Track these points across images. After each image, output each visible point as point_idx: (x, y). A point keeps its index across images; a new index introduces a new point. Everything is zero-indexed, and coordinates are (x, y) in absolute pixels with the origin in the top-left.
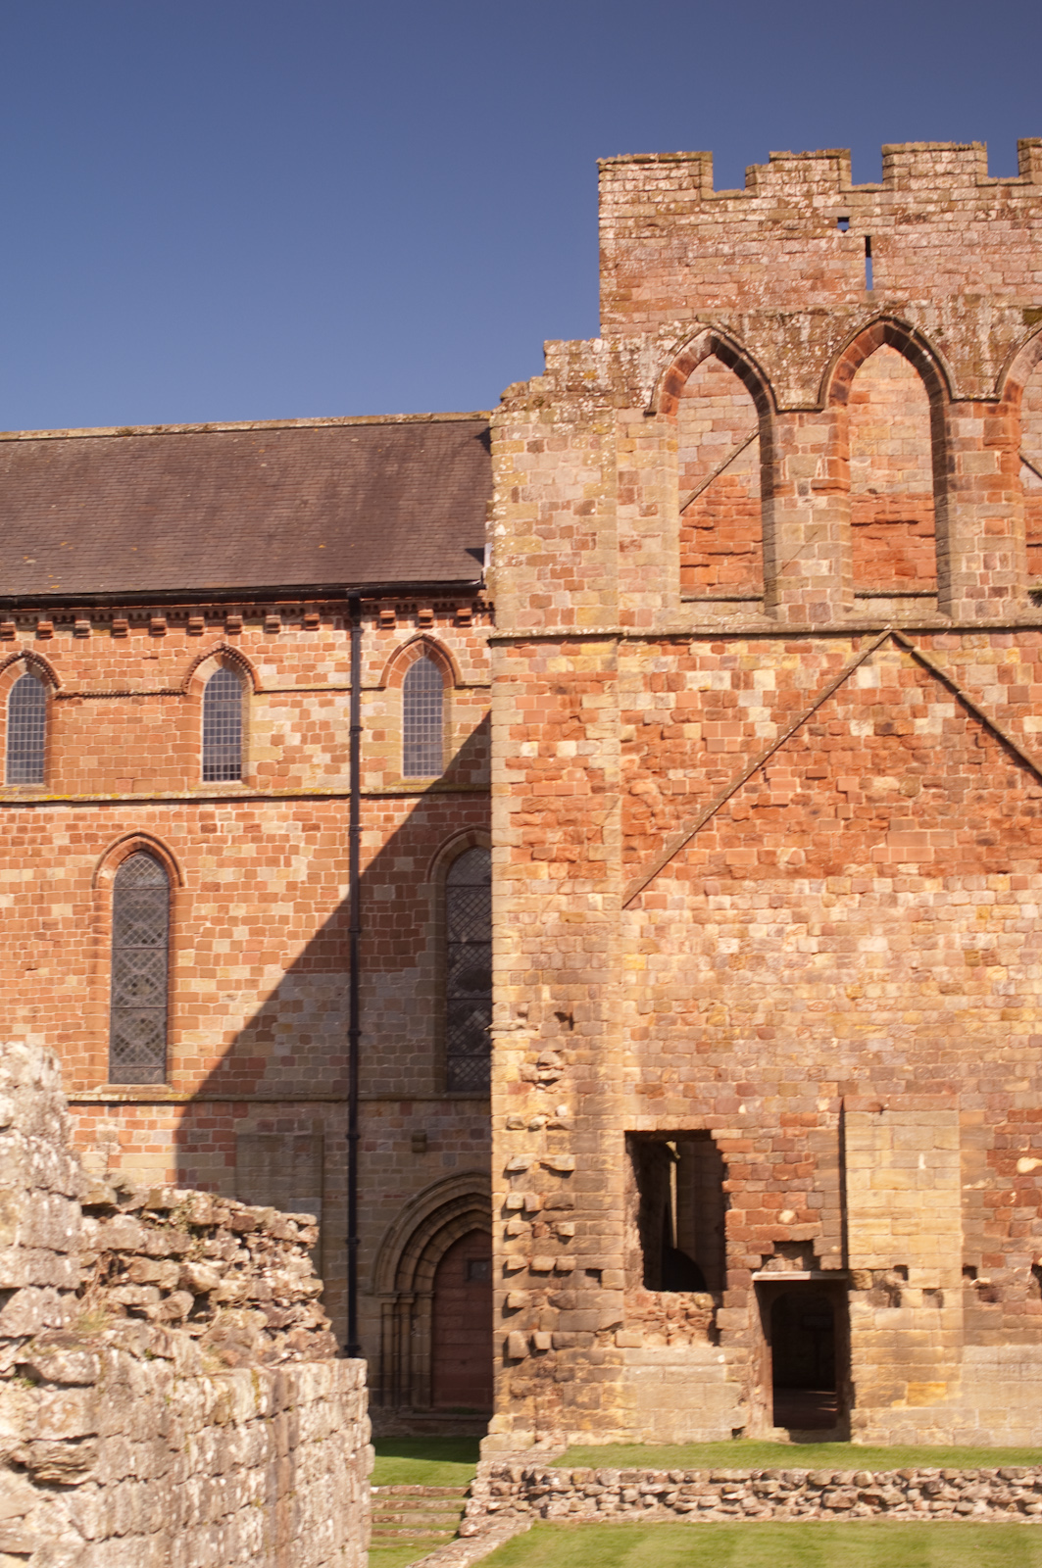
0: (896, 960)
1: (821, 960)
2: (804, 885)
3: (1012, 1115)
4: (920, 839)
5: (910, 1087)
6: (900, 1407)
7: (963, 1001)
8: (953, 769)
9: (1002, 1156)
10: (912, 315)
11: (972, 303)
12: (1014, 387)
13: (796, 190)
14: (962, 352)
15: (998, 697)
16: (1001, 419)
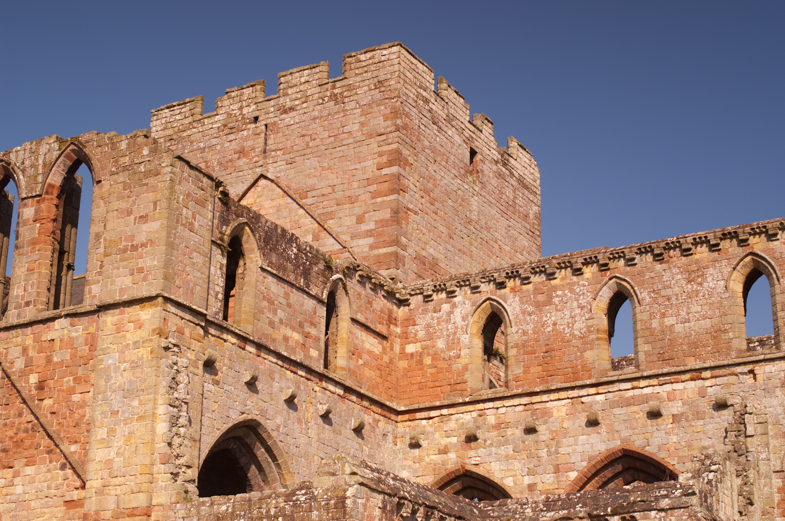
10: (13, 157)
11: (39, 143)
12: (50, 185)
13: (235, 107)
14: (30, 172)
15: (19, 364)
16: (43, 206)
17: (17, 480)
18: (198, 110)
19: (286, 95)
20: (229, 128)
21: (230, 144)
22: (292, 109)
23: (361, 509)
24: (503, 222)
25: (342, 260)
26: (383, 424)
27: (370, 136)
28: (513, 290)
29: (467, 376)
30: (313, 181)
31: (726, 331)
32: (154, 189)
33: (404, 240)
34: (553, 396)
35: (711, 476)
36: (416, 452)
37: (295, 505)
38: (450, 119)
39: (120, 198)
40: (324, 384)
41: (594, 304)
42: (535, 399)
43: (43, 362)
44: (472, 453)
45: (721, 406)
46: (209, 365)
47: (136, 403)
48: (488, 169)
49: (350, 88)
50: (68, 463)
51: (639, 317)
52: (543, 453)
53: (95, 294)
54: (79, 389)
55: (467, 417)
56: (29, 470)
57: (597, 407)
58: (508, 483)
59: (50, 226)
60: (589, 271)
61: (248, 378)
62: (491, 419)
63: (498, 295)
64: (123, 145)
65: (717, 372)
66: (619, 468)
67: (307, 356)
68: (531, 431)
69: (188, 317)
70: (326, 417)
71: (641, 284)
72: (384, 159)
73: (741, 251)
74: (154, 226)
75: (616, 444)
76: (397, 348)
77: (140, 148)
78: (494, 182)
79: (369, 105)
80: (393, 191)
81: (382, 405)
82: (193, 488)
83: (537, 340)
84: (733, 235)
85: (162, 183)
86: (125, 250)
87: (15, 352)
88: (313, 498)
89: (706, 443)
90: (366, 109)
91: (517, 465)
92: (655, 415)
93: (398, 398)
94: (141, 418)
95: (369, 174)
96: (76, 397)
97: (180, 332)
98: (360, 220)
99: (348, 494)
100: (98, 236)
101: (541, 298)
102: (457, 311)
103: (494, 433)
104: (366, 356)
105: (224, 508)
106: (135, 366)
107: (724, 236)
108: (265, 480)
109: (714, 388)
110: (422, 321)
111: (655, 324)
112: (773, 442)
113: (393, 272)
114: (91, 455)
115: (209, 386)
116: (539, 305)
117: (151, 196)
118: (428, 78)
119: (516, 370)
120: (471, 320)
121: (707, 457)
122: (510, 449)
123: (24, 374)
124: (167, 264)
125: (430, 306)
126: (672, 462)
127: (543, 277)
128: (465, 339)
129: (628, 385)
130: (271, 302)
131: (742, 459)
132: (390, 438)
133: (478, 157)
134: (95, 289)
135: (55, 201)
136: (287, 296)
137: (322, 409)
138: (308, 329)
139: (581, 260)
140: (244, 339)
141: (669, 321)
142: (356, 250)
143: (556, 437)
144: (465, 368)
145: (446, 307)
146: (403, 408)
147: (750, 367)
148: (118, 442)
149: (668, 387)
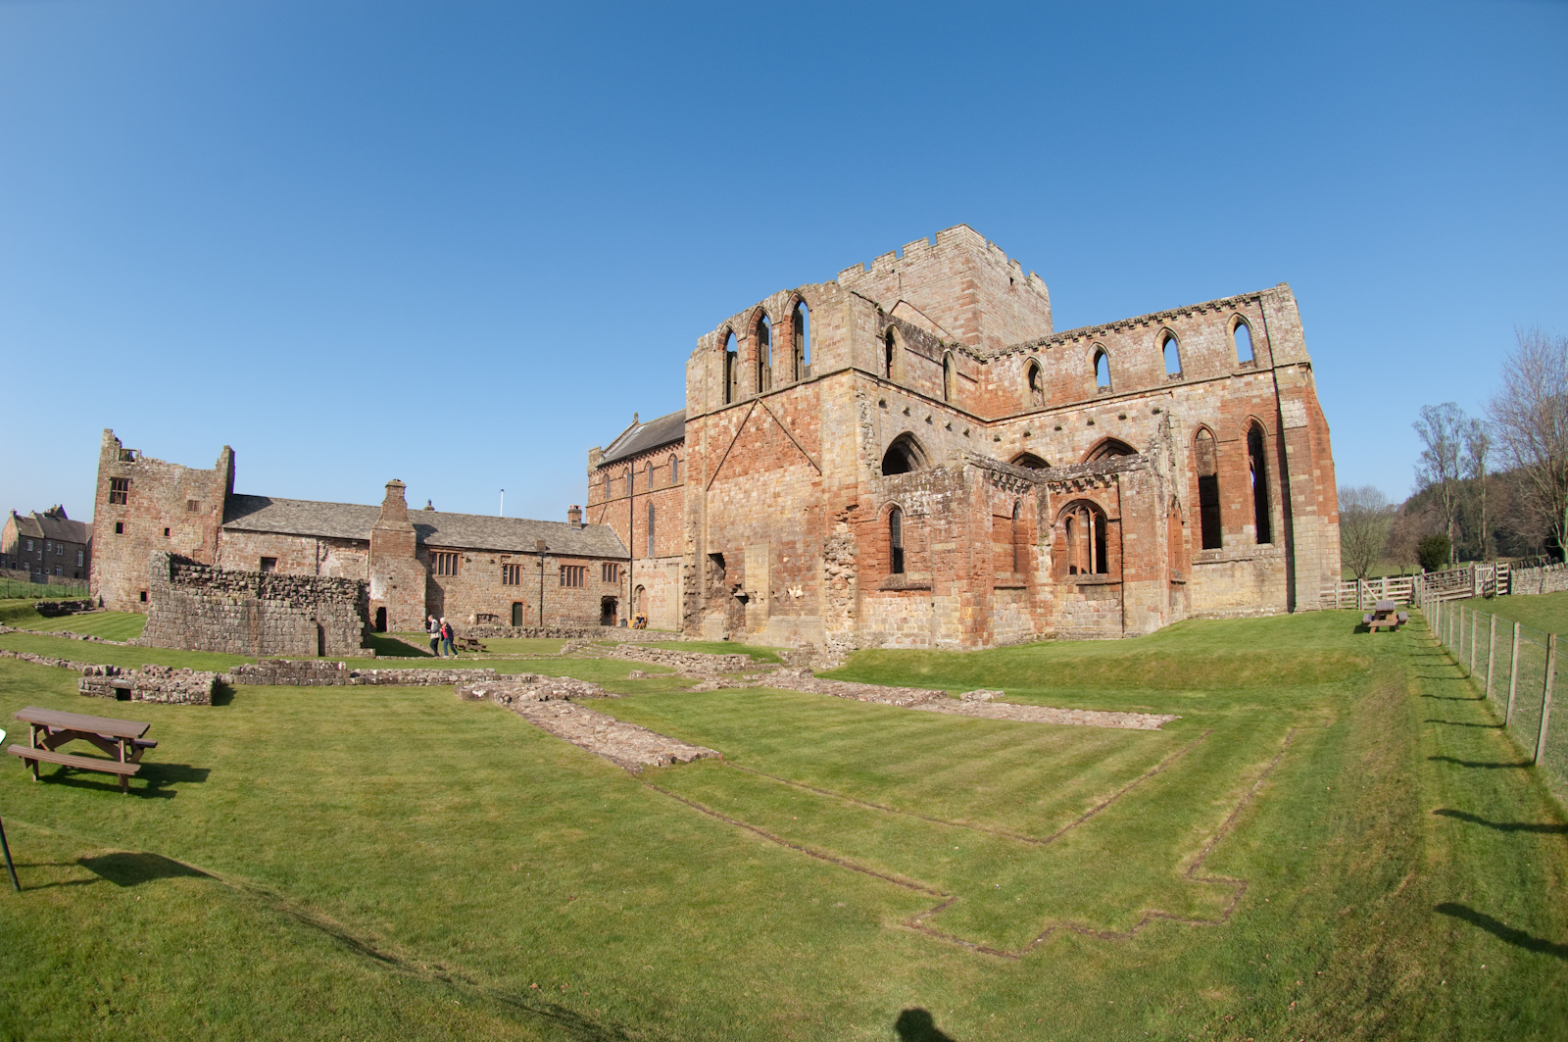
0: (758, 500)
1: (744, 501)
2: (741, 478)
3: (783, 544)
4: (764, 460)
5: (761, 537)
6: (755, 634)
7: (772, 509)
8: (772, 437)
9: (780, 557)
10: (765, 304)
11: (778, 294)
12: (787, 316)
13: (881, 266)
14: (775, 310)
15: (781, 412)
16: (783, 327)
17: (786, 474)
18: (862, 270)
19: (907, 257)
20: (879, 277)
21: (881, 286)
22: (912, 264)
23: (972, 478)
24: (1032, 316)
25: (948, 342)
26: (979, 429)
27: (956, 274)
28: (1042, 352)
29: (1022, 400)
30: (926, 301)
31: (1156, 370)
32: (841, 311)
33: (980, 328)
34: (1069, 409)
35: (1156, 450)
36: (998, 443)
37: (936, 478)
38: (997, 263)
39: (823, 318)
40: (946, 409)
41: (1086, 358)
42: (1060, 411)
43: (793, 410)
44: (1028, 443)
45: (1156, 412)
46: (882, 403)
47: (844, 427)
48: (1021, 288)
49: (941, 250)
50: (811, 463)
51: (1110, 364)
52: (1066, 441)
53: (817, 371)
54: (813, 422)
55: (1024, 423)
56: (792, 468)
57: (1092, 415)
58: (1048, 458)
59: (789, 337)
60: (1082, 340)
61: (904, 409)
62: (1037, 424)
63: (1034, 355)
64: (822, 290)
65: (1155, 393)
66: (1106, 447)
67: (935, 394)
68: (1058, 429)
69: (868, 378)
70: (948, 427)
71: (1110, 345)
72: (965, 286)
73: (1159, 327)
74: (843, 330)
75: (1104, 435)
76: (983, 387)
77: (831, 290)
78: (1025, 295)
79: (953, 258)
80: (972, 302)
81: (978, 419)
82: (879, 471)
83: (1058, 379)
84: (1154, 318)
85: (845, 307)
86: (829, 345)
87: (778, 406)
88: (946, 473)
89: (1150, 432)
90: (952, 260)
91: (1052, 448)
92: (1123, 418)
93: (987, 415)
94: (847, 435)
95: (958, 294)
96: (812, 427)
97: (864, 386)
98: (956, 319)
99: (964, 470)
100: (814, 340)
101: (1058, 355)
102: (1014, 365)
103: (1039, 431)
104: (967, 393)
105: (897, 481)
106: (842, 407)
107: (1151, 318)
108: (918, 464)
109: (1152, 402)
110: (995, 372)
111: (1119, 367)
112: (1183, 431)
113: (977, 346)
114: (823, 458)
115: (883, 415)
116: (1057, 359)
117: (840, 315)
118: (983, 242)
119: (1048, 396)
120: (1022, 369)
121: (1153, 440)
122: (1048, 439)
123: (784, 417)
124: (853, 350)
125: (999, 363)
126: (1133, 444)
127: (1058, 344)
128: (1019, 380)
129: (1108, 402)
130: (912, 366)
131: (1169, 441)
132: (984, 436)
133: (1014, 282)
134: (816, 368)
135: (790, 324)
136: (921, 362)
137: (946, 423)
138: (934, 380)
139: (1077, 334)
140: (901, 388)
141: (1126, 366)
142: (956, 336)
143: (1073, 431)
144: (1021, 396)
145: (1007, 363)
146: (989, 420)
147: (1169, 390)
148: (837, 449)
149: (1129, 402)
